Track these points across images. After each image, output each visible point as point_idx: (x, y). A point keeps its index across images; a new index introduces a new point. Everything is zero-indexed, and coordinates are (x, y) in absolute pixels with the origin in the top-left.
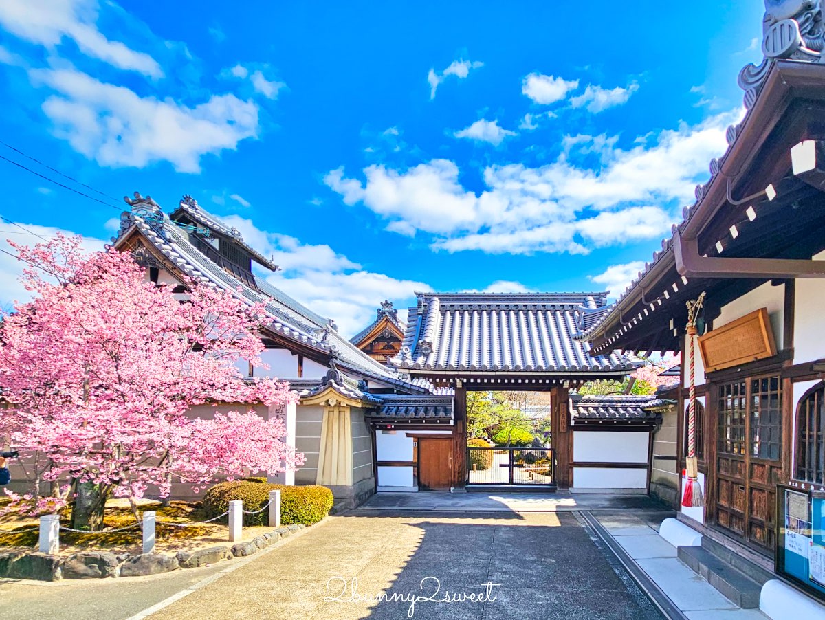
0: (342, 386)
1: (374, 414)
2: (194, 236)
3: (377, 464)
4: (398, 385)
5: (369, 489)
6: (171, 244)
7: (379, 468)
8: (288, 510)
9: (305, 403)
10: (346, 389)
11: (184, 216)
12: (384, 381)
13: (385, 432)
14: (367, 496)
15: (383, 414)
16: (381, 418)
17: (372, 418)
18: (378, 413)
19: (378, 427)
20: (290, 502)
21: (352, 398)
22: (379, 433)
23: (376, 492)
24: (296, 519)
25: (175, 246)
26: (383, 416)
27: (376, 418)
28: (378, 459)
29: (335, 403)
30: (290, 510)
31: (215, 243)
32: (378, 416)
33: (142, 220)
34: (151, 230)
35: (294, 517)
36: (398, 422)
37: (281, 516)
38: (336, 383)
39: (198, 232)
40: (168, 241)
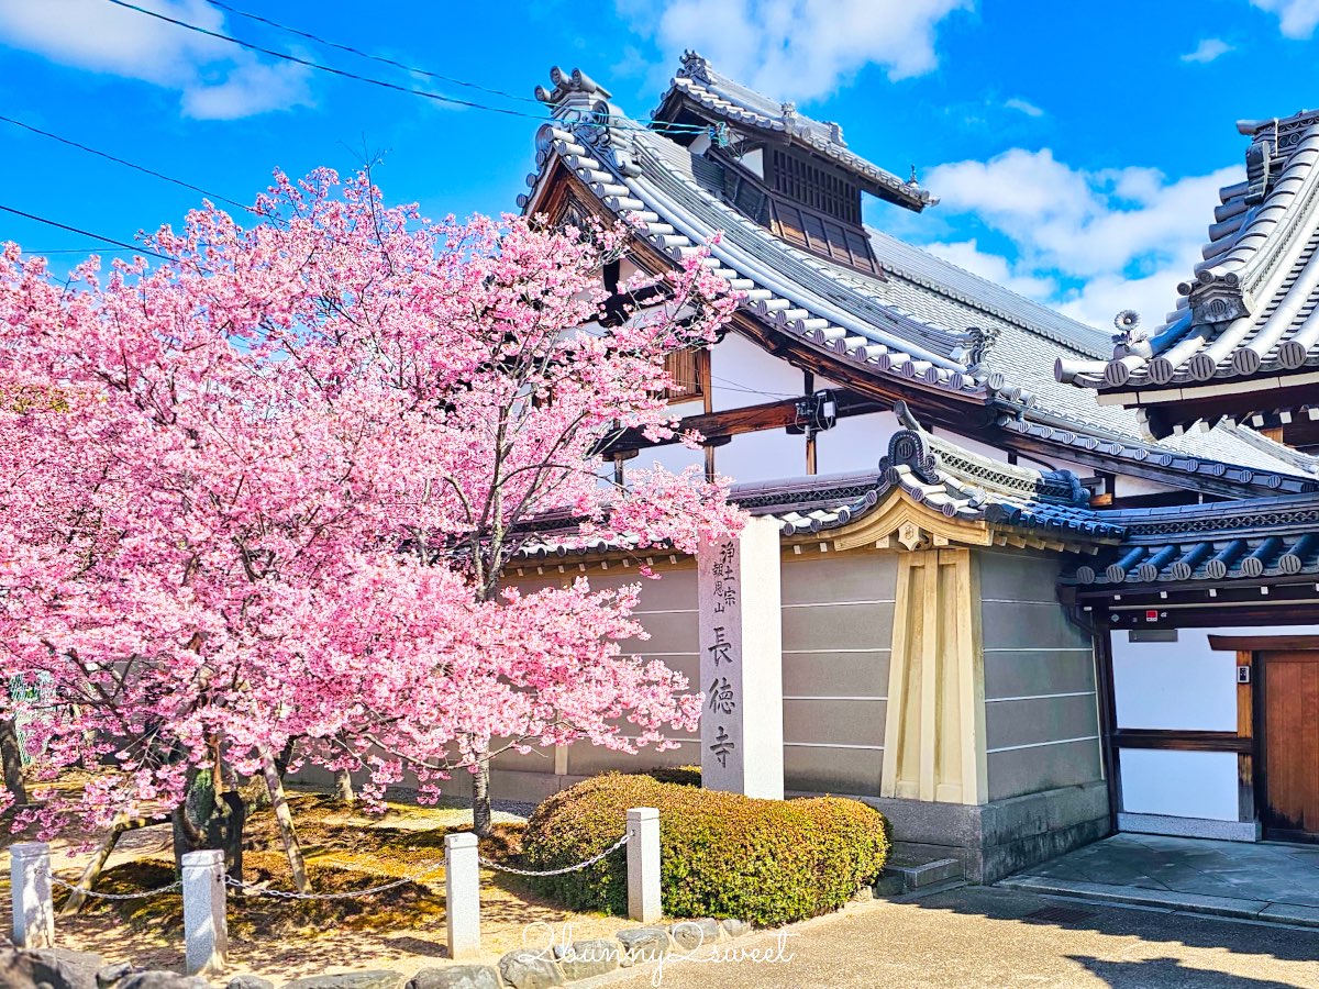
0: (937, 481)
1: (1086, 574)
2: (712, 159)
3: (1117, 740)
4: (1208, 478)
5: (1077, 818)
6: (629, 180)
7: (1124, 754)
8: (683, 872)
9: (837, 546)
10: (951, 491)
11: (683, 109)
12: (1157, 468)
13: (1143, 632)
14: (1060, 843)
15: (1115, 572)
16: (1113, 587)
17: (1082, 587)
18: (1100, 571)
19: (1115, 618)
20: (694, 846)
21: (959, 515)
22: (1119, 637)
23: (1114, 828)
24: (714, 903)
25: (641, 184)
26: (1117, 579)
27: (1094, 587)
28: (1121, 724)
29: (916, 539)
30: (693, 873)
31: (754, 162)
32: (1100, 581)
33: (570, 137)
34: (587, 155)
35: (708, 894)
36: (1173, 597)
37: (663, 890)
38: (916, 473)
39: (721, 145)
40: (621, 174)
